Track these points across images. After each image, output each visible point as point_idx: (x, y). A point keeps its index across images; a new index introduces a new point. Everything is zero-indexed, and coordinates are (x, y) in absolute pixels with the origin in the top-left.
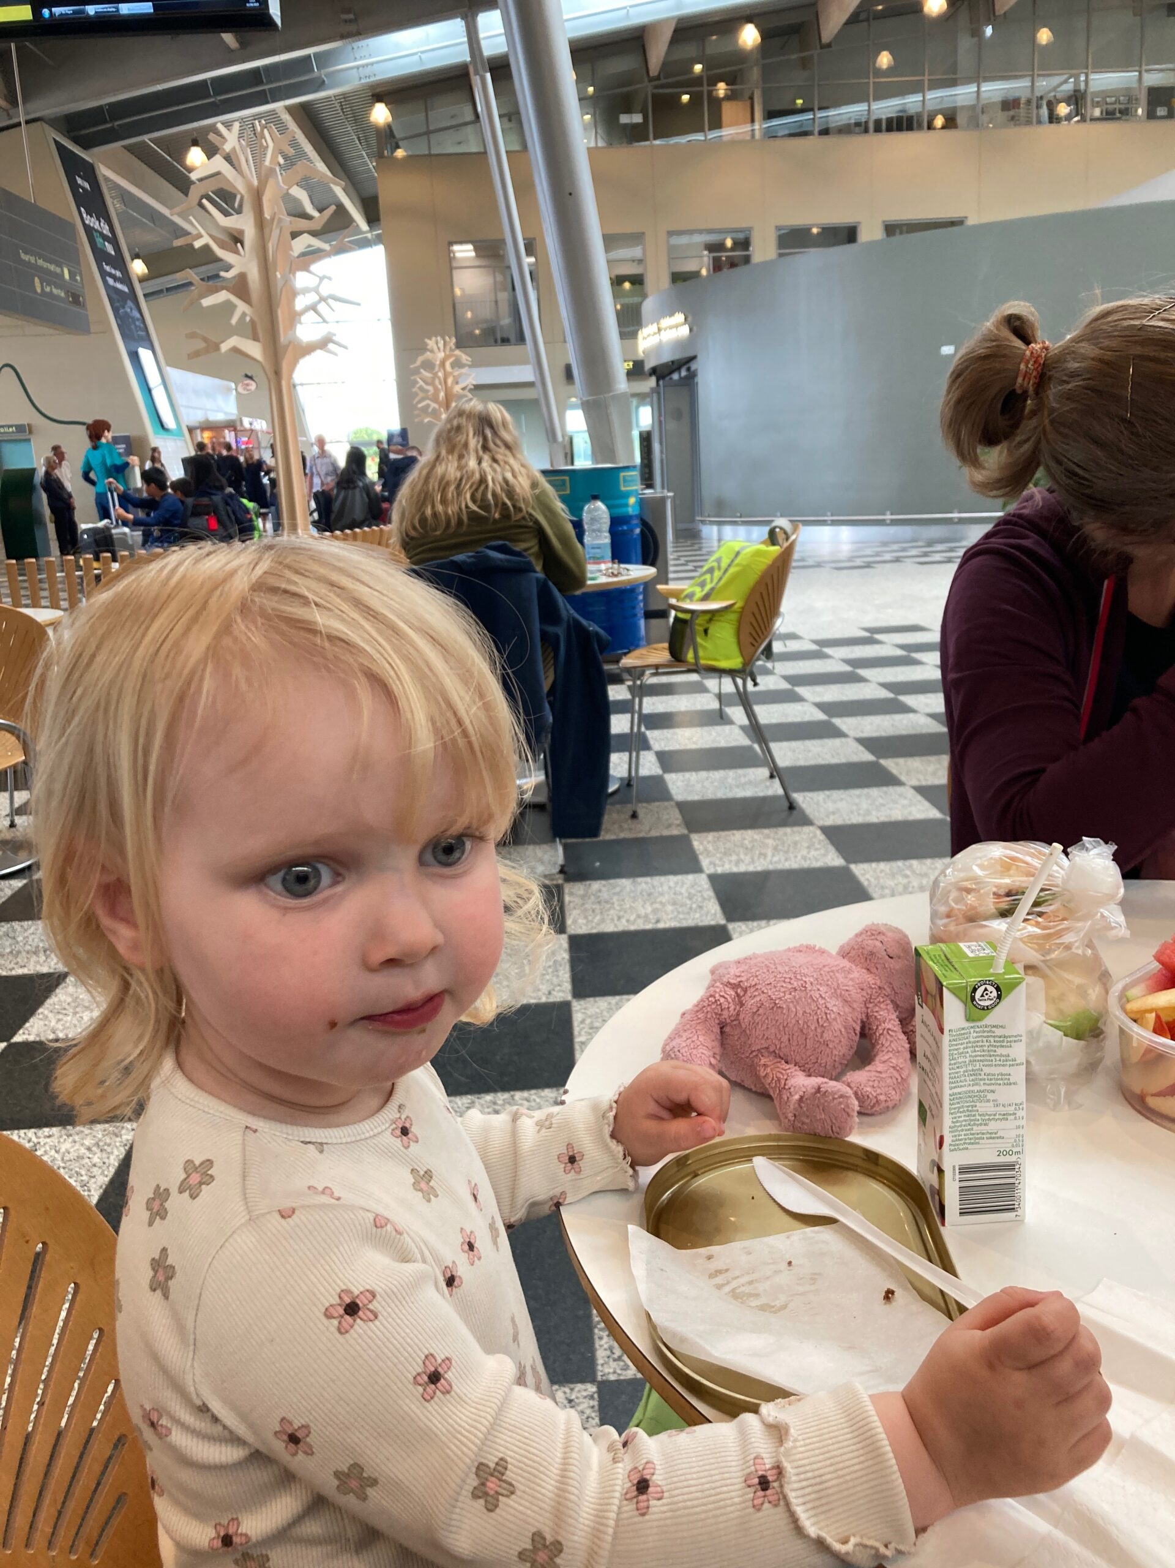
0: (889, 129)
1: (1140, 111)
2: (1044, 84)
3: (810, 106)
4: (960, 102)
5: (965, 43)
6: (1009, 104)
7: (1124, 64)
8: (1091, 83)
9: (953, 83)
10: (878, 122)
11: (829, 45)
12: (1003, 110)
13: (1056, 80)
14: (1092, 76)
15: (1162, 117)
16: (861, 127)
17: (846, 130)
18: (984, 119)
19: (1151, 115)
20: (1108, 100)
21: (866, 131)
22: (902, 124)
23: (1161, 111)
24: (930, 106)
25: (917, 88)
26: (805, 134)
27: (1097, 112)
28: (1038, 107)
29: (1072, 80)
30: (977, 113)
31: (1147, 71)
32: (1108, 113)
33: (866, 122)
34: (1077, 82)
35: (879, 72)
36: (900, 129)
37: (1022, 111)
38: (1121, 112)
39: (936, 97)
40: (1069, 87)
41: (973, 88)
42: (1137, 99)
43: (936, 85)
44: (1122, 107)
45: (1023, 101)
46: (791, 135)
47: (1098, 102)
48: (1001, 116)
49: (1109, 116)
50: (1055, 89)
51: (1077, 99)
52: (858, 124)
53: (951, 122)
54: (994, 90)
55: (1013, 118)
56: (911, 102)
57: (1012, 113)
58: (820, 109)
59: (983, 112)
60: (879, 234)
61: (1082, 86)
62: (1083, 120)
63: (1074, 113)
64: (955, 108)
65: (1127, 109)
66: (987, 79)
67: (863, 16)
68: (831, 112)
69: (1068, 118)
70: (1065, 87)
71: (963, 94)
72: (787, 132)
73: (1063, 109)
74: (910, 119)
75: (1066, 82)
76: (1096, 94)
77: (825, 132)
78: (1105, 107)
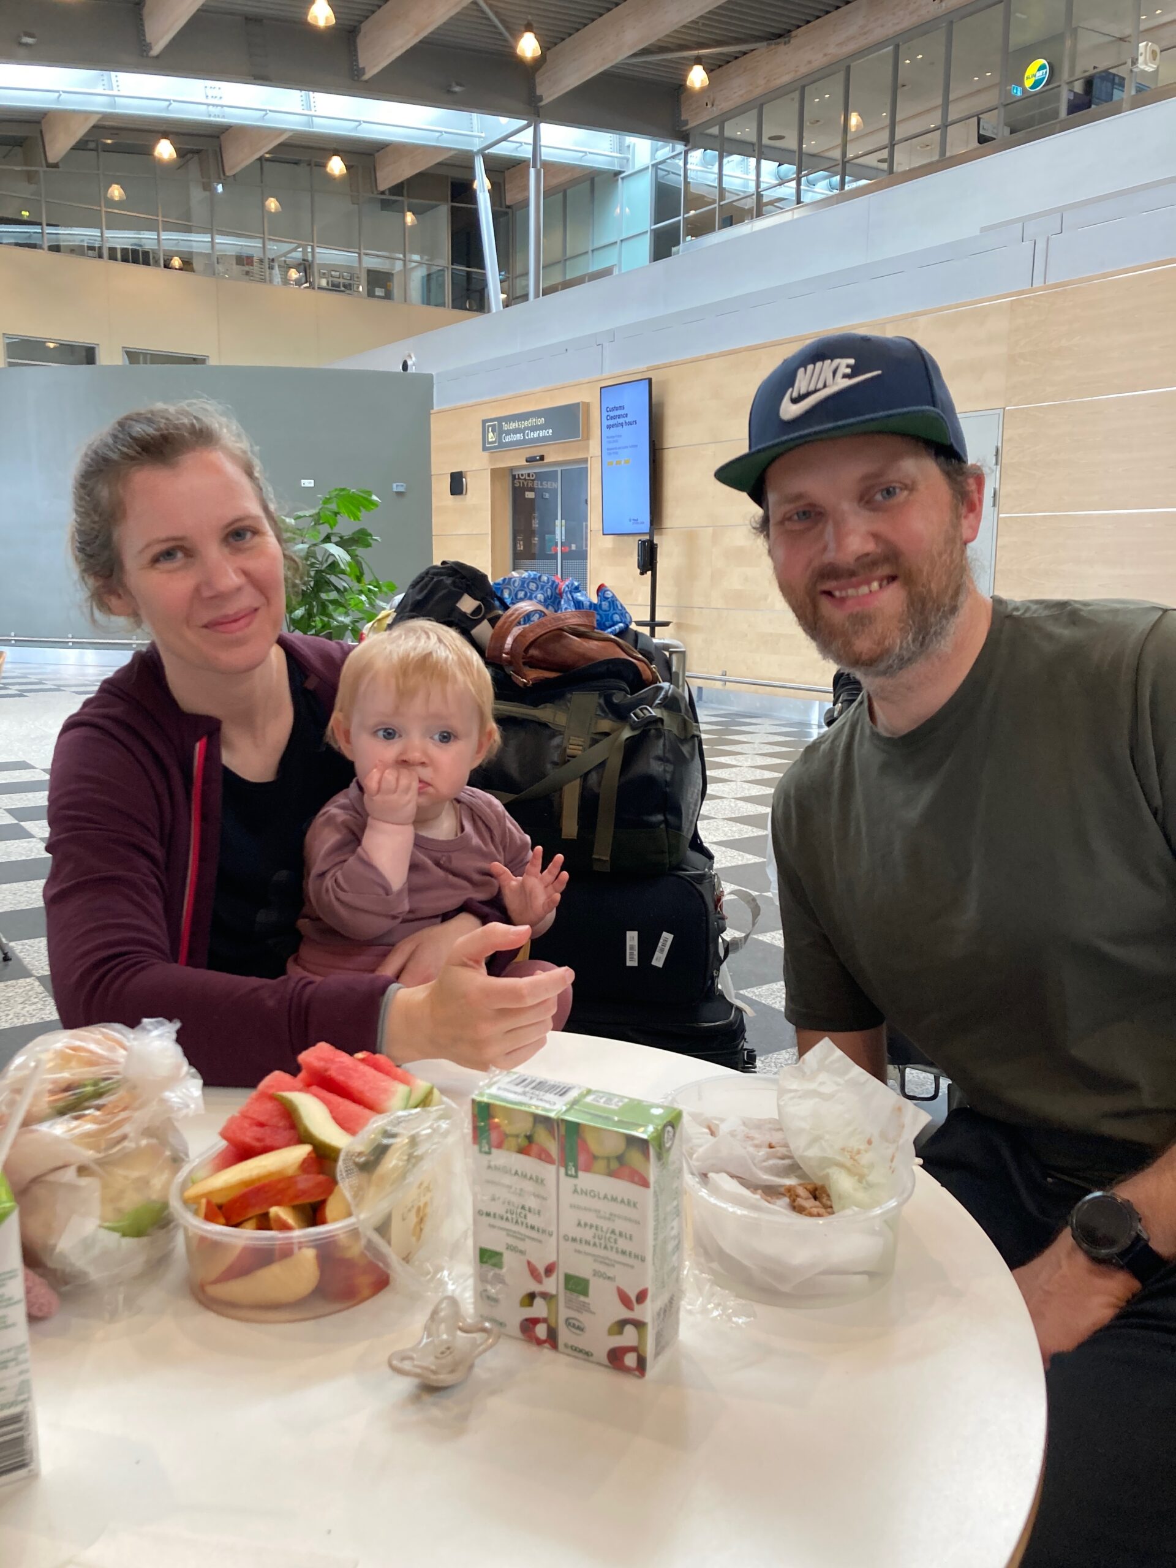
0: (125, 260)
1: (361, 289)
2: (275, 248)
3: (38, 221)
4: (196, 248)
5: (197, 194)
6: (243, 260)
7: (346, 245)
8: (317, 255)
9: (188, 230)
10: (112, 251)
11: (56, 166)
12: (237, 264)
13: (286, 247)
14: (318, 250)
15: (379, 297)
16: (96, 251)
17: (77, 251)
18: (220, 268)
19: (371, 294)
20: (333, 273)
21: (100, 256)
22: (136, 257)
23: (379, 292)
24: (166, 246)
25: (152, 226)
26: (33, 246)
27: (324, 283)
28: (271, 268)
29: (300, 249)
30: (213, 262)
31: (366, 254)
32: (333, 285)
33: (100, 248)
34: (305, 252)
35: (111, 203)
36: (135, 261)
37: (256, 268)
38: (344, 286)
39: (170, 239)
40: (298, 255)
41: (207, 238)
42: (358, 278)
43: (170, 227)
44: (347, 282)
45: (255, 259)
46: (17, 244)
47: (324, 274)
48: (236, 269)
49: (334, 287)
50: (285, 255)
51: (305, 267)
52: (91, 248)
53: (187, 265)
54: (228, 244)
55: (247, 273)
56: (147, 239)
57: (247, 268)
58: (48, 225)
59: (218, 263)
60: (120, 360)
61: (310, 258)
62: (312, 287)
63: (303, 280)
64: (191, 253)
65: (350, 285)
66: (222, 233)
67: (92, 145)
68: (61, 231)
69: (298, 283)
70: (294, 254)
71: (198, 241)
72: (13, 241)
73: (294, 274)
74: (146, 254)
75: (295, 250)
76: (324, 266)
77: (55, 248)
78: (330, 279)
